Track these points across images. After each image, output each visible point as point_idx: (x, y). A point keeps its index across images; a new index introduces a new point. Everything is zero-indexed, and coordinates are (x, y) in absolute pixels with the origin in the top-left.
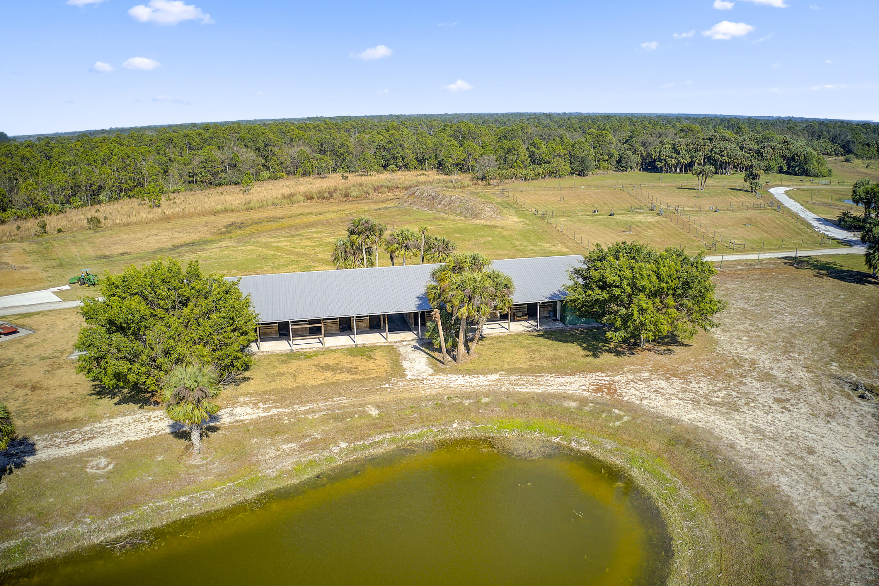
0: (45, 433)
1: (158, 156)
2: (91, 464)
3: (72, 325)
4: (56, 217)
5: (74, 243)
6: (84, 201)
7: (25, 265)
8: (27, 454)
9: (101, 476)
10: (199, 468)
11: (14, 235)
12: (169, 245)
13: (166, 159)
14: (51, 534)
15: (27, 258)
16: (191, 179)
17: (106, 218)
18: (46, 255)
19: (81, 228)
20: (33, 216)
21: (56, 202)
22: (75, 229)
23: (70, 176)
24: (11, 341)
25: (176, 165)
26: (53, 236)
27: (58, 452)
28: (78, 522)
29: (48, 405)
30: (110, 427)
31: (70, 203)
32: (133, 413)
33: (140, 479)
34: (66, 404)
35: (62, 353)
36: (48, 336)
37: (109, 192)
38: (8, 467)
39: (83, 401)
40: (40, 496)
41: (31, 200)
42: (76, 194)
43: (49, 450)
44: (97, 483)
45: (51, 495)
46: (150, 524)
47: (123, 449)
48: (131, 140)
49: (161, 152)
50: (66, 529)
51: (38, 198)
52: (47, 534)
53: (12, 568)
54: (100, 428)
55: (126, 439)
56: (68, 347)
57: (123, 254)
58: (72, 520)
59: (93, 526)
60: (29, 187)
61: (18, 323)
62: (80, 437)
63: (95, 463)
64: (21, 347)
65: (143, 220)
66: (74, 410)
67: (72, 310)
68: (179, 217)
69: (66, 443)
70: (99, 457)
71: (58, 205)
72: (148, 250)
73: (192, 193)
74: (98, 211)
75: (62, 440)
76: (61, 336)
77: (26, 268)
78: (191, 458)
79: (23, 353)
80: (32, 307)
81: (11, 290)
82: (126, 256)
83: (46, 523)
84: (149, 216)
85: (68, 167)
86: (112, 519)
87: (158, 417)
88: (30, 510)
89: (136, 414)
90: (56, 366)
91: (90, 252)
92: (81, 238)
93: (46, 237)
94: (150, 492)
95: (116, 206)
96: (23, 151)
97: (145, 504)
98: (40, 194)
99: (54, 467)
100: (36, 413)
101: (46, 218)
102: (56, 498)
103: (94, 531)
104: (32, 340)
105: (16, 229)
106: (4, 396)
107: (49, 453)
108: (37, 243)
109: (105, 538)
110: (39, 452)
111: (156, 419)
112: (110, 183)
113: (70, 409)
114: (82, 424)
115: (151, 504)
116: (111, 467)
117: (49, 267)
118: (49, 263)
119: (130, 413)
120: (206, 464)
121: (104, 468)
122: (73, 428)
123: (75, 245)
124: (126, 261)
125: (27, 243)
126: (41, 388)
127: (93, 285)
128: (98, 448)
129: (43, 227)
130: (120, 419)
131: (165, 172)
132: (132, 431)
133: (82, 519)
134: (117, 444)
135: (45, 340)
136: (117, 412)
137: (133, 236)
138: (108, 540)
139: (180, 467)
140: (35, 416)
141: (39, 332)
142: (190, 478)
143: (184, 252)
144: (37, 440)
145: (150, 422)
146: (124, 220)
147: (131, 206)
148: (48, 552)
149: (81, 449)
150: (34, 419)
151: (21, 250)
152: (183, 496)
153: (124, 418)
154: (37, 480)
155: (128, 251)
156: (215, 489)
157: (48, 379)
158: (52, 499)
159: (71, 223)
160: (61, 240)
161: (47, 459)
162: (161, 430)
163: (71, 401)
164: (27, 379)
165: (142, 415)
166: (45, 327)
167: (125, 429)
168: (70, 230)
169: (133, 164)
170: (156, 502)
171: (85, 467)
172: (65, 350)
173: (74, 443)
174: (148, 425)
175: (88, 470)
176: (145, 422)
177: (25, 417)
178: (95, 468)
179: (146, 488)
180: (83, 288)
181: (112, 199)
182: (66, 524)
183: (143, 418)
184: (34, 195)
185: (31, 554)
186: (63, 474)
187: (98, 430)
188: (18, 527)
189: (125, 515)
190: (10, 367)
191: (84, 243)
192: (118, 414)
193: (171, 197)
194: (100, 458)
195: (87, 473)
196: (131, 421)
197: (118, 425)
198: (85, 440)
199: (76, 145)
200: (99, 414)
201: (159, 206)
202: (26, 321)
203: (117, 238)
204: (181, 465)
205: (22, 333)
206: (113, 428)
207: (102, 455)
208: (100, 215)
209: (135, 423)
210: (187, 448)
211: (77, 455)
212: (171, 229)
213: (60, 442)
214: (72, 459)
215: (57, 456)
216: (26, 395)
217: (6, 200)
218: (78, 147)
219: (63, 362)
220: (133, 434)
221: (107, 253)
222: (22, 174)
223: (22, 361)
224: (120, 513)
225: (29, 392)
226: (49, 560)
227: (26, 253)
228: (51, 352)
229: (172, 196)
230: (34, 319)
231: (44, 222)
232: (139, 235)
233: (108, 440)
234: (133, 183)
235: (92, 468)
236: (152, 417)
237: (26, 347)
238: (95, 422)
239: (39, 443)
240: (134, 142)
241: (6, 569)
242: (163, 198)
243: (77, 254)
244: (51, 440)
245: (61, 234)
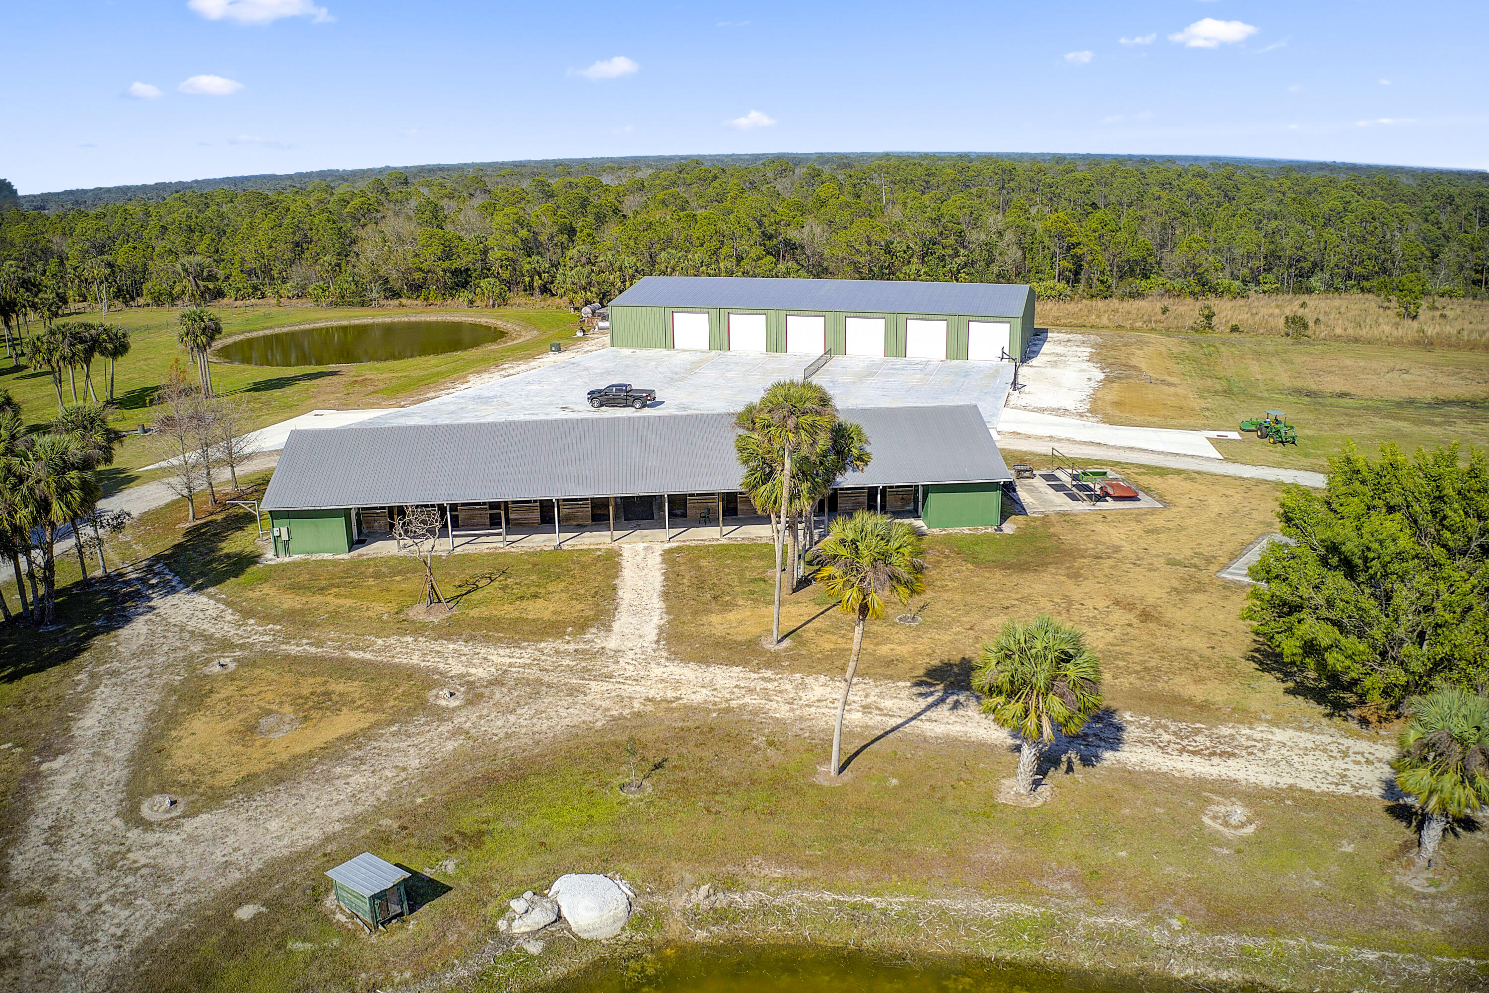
0: (1145, 715)
1: (1425, 226)
2: (1215, 808)
3: (1236, 511)
4: (1229, 304)
5: (1258, 355)
6: (1282, 284)
7: (1170, 379)
8: (1103, 744)
9: (1227, 843)
10: (1417, 900)
11: (1156, 322)
12: (1429, 396)
13: (1438, 233)
14: (1101, 921)
15: (1174, 367)
16: (1478, 276)
17: (1317, 321)
18: (1206, 367)
19: (1271, 331)
20: (1192, 294)
21: (1234, 277)
22: (1261, 331)
23: (1265, 236)
24: (1123, 512)
25: (1454, 245)
26: (1223, 336)
27: (1160, 760)
28: (1157, 919)
29: (1163, 658)
30: (1268, 744)
31: (1258, 283)
32: (1316, 729)
33: (1299, 878)
34: (1196, 665)
35: (1209, 560)
36: (1188, 522)
37: (1327, 276)
38: (1064, 758)
39: (1229, 673)
40: (1104, 837)
41: (1195, 267)
42: (1270, 269)
43: (1145, 750)
44: (1215, 853)
45: (1125, 845)
46: (1289, 981)
47: (1282, 800)
48: (1376, 189)
49: (1431, 217)
50: (1130, 924)
51: (1206, 265)
52: (1092, 920)
53: (1008, 958)
54: (1248, 739)
55: (1291, 781)
56: (1220, 553)
57: (1342, 395)
58: (1146, 911)
59: (1182, 940)
60: (1194, 245)
61: (1141, 483)
62: (1208, 744)
63: (1222, 809)
64: (1138, 529)
65: (1384, 338)
66: (1210, 685)
67: (1238, 482)
68: (1450, 346)
69: (1179, 747)
70: (1233, 799)
71: (1237, 283)
72: (1387, 398)
73: (1475, 302)
74: (1304, 305)
75: (1172, 738)
76: (1212, 526)
77: (1169, 384)
78: (1408, 872)
79: (1140, 541)
80: (1167, 458)
81: (1138, 418)
82: (1346, 401)
83: (1099, 897)
84: (1395, 333)
85: (1265, 221)
86: (1220, 941)
87: (1362, 754)
88: (1077, 857)
89: (1321, 733)
90: (1193, 585)
91: (1284, 379)
92: (1270, 349)
93: (1210, 335)
94: (1310, 914)
95: (1337, 302)
96: (1192, 184)
97: (1292, 935)
98: (1210, 259)
99: (1145, 788)
100: (1139, 668)
101: (1213, 302)
102: (1131, 854)
103: (1180, 951)
104: (1158, 521)
105: (1160, 311)
106: (1091, 615)
107: (1142, 756)
108: (1192, 343)
109: (1196, 974)
110: (1126, 748)
111: (1359, 758)
112: (1333, 260)
113: (1200, 680)
114: (1218, 719)
115: (1303, 940)
116: (1250, 829)
117: (1209, 392)
118: (1209, 382)
119: (1312, 728)
120: (1434, 897)
121: (1236, 827)
122: (1199, 722)
123: (1258, 360)
124: (1347, 411)
125: (1175, 340)
126: (1158, 620)
127: (1282, 442)
128: (1235, 781)
129: (1209, 317)
130: (1290, 733)
131: (1435, 255)
132: (1307, 767)
133: (1166, 917)
134: (1274, 784)
135: (1181, 528)
136: (1287, 716)
137: (1362, 364)
138: (1200, 981)
139: (1382, 884)
140: (1137, 672)
141: (1174, 510)
142: (1394, 915)
143: (1456, 417)
144: (1128, 722)
145: (1347, 759)
146: (1350, 331)
147: (1364, 306)
148: (1082, 955)
149: (1203, 770)
150: (1132, 678)
151: (1164, 349)
152: (1370, 948)
153: (1298, 734)
154: (1109, 805)
155: (1352, 391)
156: (1438, 959)
157: (1175, 605)
158: (1124, 854)
159: (1257, 318)
160: (1234, 345)
161: (1137, 768)
162: (1364, 787)
163: (1207, 664)
164: (1136, 594)
165: (1334, 739)
166: (1186, 502)
167: (1296, 758)
168: (1252, 331)
169: (1379, 232)
170: (1315, 940)
171: (1202, 810)
172: (1214, 558)
173: (1194, 753)
174: (1340, 764)
175: (1206, 820)
176: (1335, 758)
177: (1117, 667)
178: (1220, 821)
179: (1305, 903)
180: (1263, 444)
181: (1331, 288)
182: (1134, 913)
183: (1333, 747)
184: (1199, 259)
185: (1051, 945)
186: (1158, 809)
187: (1243, 741)
188: (1045, 883)
189: (1249, 943)
190: (1110, 562)
191: (1275, 361)
192: (1288, 722)
193: (1437, 304)
194: (1233, 803)
195: (1201, 826)
196: (1310, 745)
197: (1284, 745)
198: (1214, 754)
199: (1281, 184)
200: (1252, 709)
201: (1415, 317)
202: (1155, 482)
203: (1334, 363)
204: (1386, 880)
205: (1145, 502)
206: (1274, 748)
207: (1239, 799)
208: (1308, 314)
209: (1317, 753)
210: (1406, 847)
211: (1194, 780)
212: (1434, 364)
213: (1169, 742)
214: (1183, 786)
215: (1157, 766)
216: (1130, 625)
217: (1151, 260)
218: (1284, 188)
219: (1207, 580)
220: (1308, 775)
221: (1314, 387)
222: (1186, 220)
223: (1134, 557)
224: (1240, 933)
225: (1135, 622)
226: (1079, 971)
227: (1171, 356)
228: (1188, 553)
229: (1440, 302)
230: (1170, 481)
231: (1208, 307)
232: (1374, 365)
233: (1258, 770)
234: (1374, 267)
235: (1215, 818)
236: (1351, 751)
237: (1147, 532)
238: (1242, 723)
239: (1130, 728)
240: (1381, 193)
241: (999, 955)
242: (1424, 303)
243: (1259, 377)
244: (1153, 730)
245: (1236, 335)
